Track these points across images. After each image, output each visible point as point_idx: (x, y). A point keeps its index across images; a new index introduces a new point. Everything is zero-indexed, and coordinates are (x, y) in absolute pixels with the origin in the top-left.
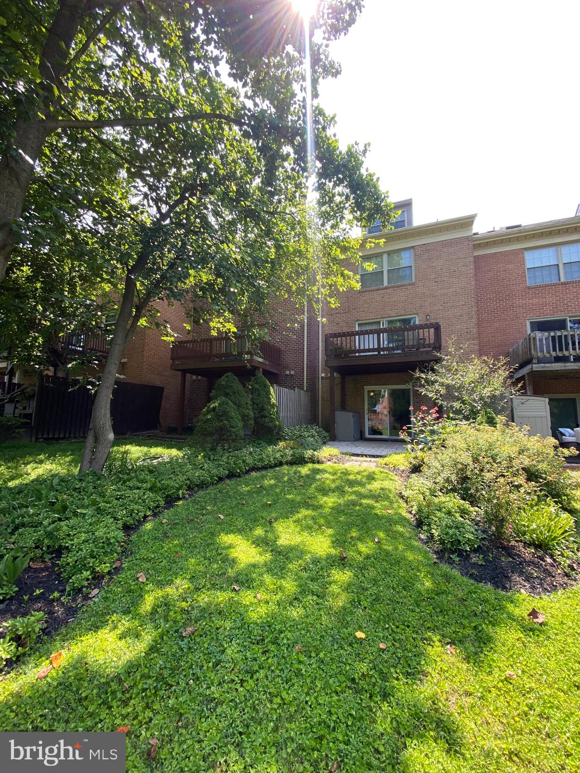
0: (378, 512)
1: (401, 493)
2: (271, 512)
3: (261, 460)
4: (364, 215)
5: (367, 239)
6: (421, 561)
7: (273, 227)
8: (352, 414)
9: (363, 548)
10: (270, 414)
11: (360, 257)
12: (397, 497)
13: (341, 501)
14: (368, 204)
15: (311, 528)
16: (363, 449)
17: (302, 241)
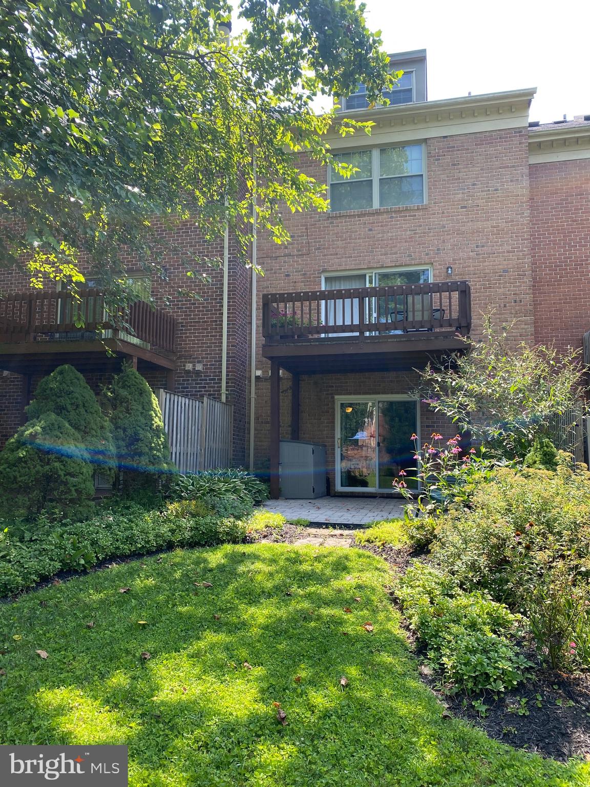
0: (349, 630)
1: (392, 594)
2: (145, 641)
3: (130, 540)
4: (337, 73)
5: (342, 118)
6: (420, 716)
7: (161, 80)
8: (310, 448)
9: (318, 699)
10: (151, 449)
11: (327, 151)
12: (385, 602)
13: (282, 613)
14: (343, 53)
15: (221, 667)
16: (329, 513)
17: (219, 111)
